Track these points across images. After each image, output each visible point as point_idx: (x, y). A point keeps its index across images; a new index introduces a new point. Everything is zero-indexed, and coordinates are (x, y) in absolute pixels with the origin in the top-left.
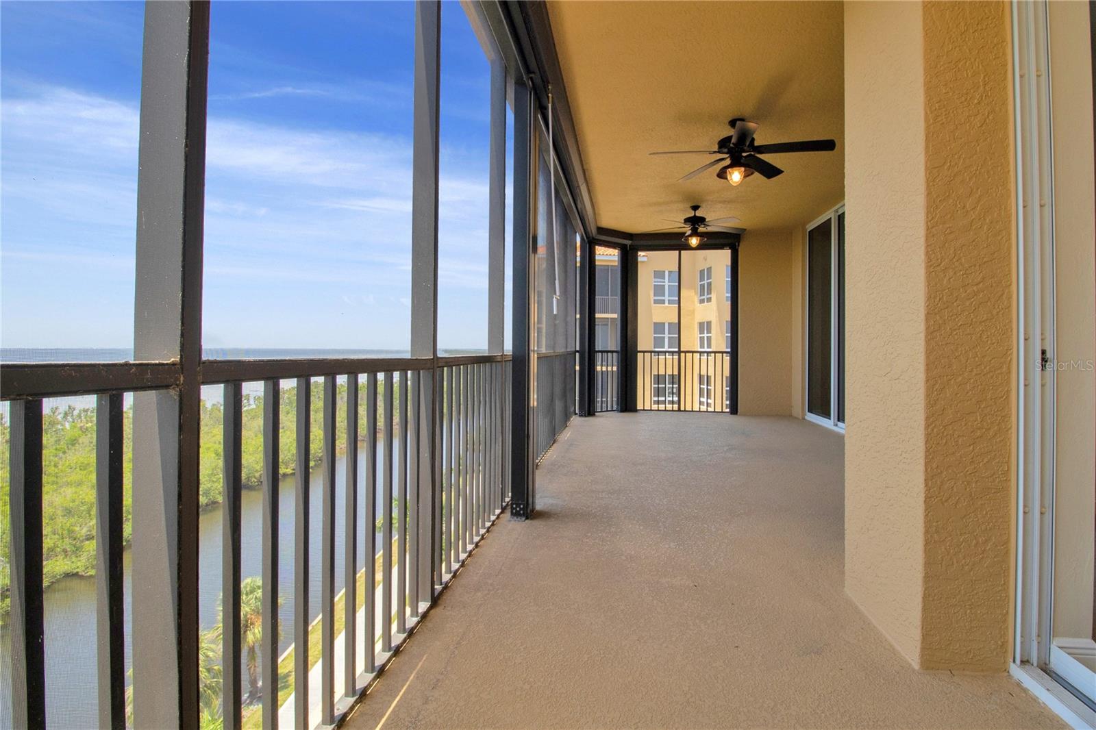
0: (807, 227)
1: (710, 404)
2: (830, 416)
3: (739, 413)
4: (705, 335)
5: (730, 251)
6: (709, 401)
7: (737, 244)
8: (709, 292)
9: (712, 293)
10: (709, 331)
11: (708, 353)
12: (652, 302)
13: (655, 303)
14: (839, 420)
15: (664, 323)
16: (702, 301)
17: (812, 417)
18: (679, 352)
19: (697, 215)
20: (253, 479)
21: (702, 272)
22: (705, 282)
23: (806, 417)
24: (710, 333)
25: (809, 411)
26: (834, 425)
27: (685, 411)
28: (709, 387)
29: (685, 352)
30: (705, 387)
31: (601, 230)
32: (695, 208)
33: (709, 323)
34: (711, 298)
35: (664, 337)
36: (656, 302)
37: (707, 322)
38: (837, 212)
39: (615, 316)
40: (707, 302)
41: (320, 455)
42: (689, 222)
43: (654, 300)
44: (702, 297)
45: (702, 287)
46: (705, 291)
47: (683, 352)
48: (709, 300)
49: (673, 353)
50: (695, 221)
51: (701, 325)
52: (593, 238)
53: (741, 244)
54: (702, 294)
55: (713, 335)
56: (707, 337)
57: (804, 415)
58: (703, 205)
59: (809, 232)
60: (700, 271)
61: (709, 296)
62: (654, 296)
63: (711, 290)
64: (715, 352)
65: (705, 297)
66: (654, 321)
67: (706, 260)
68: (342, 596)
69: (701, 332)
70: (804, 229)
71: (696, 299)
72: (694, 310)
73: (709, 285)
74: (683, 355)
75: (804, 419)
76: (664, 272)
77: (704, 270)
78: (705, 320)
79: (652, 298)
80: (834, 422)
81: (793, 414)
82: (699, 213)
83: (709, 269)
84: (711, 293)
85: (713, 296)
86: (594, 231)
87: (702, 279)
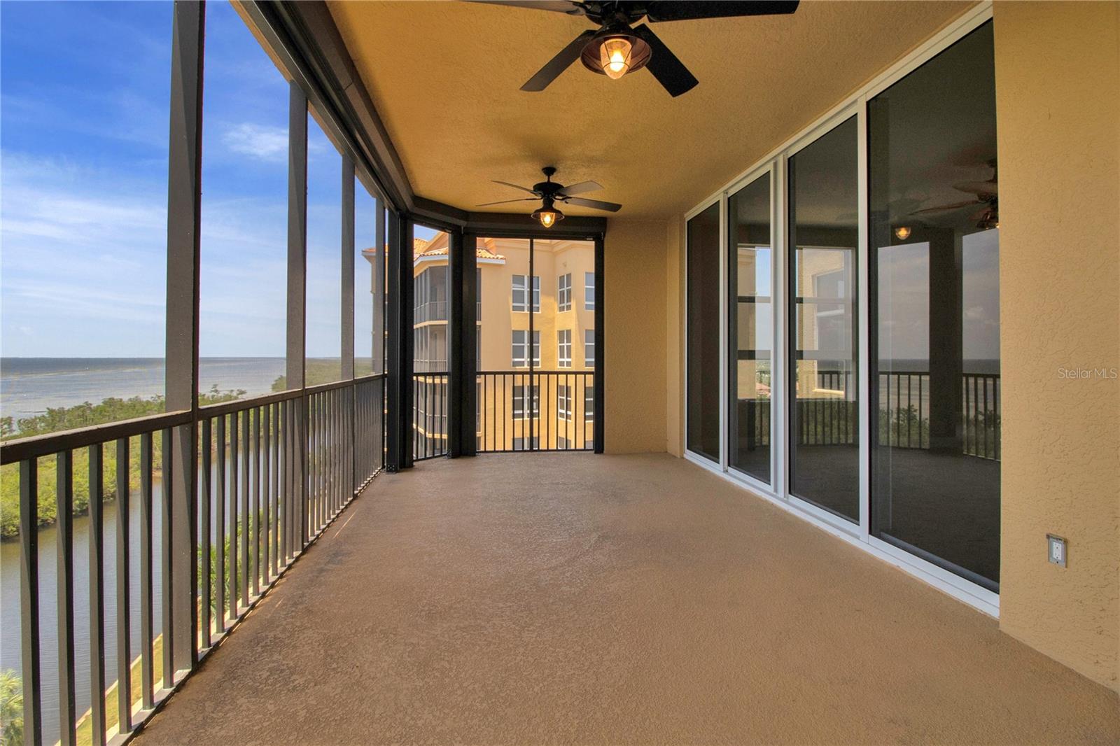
0: (685, 215)
1: (570, 416)
2: (718, 457)
3: (605, 452)
4: (565, 344)
5: (594, 242)
6: (569, 413)
7: (602, 234)
8: (569, 300)
9: (572, 301)
10: (569, 341)
11: (567, 373)
12: (511, 309)
13: (513, 310)
14: (729, 465)
15: (524, 331)
16: (562, 309)
17: (692, 457)
18: (531, 373)
19: (551, 181)
20: (11, 528)
21: (562, 278)
22: (565, 289)
23: (685, 456)
24: (570, 342)
25: (688, 448)
26: (724, 472)
27: (539, 450)
28: (568, 399)
29: (539, 373)
30: (565, 398)
31: (419, 200)
32: (549, 171)
33: (569, 332)
34: (570, 305)
35: (523, 346)
36: (515, 308)
37: (567, 331)
38: (727, 193)
39: (445, 322)
40: (567, 310)
41: (112, 490)
42: (539, 190)
43: (513, 306)
44: (563, 305)
45: (562, 294)
46: (565, 298)
47: (536, 373)
48: (569, 308)
49: (523, 373)
50: (549, 191)
51: (561, 333)
52: (408, 211)
53: (607, 235)
54: (562, 301)
55: (573, 344)
56: (567, 346)
57: (682, 452)
58: (560, 168)
59: (688, 222)
60: (560, 277)
61: (569, 304)
62: (513, 302)
63: (570, 297)
64: (576, 373)
65: (565, 304)
66: (513, 329)
67: (565, 266)
68: (139, 662)
69: (561, 341)
70: (682, 218)
71: (556, 306)
72: (554, 318)
73: (569, 292)
74: (536, 376)
75: (683, 458)
76: (523, 277)
77: (563, 276)
78: (565, 329)
79: (511, 304)
80: (724, 468)
81: (669, 451)
82: (555, 179)
83: (569, 276)
84: (570, 301)
85: (573, 303)
86: (408, 202)
87: (562, 286)
